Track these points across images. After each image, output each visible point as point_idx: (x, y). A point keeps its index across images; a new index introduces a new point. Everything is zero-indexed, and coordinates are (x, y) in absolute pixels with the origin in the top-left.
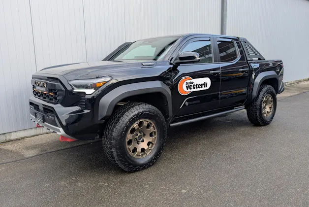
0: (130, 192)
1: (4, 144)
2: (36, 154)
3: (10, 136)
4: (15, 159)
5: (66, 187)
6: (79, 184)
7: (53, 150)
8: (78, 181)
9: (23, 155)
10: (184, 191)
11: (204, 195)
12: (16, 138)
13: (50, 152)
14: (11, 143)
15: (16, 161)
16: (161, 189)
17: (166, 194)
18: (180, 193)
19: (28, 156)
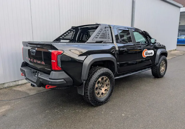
0: (95, 115)
1: (15, 87)
2: (35, 93)
3: (19, 82)
4: (24, 96)
5: (58, 112)
6: (65, 111)
7: (45, 91)
8: (64, 109)
9: (28, 94)
10: (123, 115)
11: (135, 117)
12: (21, 83)
13: (43, 92)
14: (19, 86)
15: (25, 97)
16: (111, 114)
17: (114, 117)
18: (121, 116)
19: (31, 94)
